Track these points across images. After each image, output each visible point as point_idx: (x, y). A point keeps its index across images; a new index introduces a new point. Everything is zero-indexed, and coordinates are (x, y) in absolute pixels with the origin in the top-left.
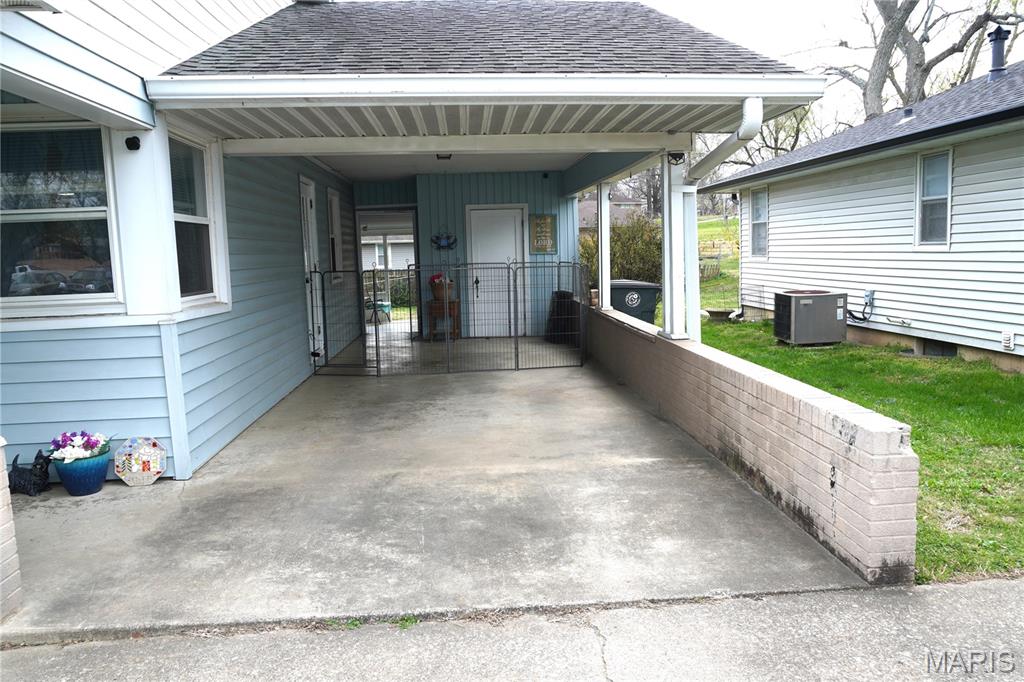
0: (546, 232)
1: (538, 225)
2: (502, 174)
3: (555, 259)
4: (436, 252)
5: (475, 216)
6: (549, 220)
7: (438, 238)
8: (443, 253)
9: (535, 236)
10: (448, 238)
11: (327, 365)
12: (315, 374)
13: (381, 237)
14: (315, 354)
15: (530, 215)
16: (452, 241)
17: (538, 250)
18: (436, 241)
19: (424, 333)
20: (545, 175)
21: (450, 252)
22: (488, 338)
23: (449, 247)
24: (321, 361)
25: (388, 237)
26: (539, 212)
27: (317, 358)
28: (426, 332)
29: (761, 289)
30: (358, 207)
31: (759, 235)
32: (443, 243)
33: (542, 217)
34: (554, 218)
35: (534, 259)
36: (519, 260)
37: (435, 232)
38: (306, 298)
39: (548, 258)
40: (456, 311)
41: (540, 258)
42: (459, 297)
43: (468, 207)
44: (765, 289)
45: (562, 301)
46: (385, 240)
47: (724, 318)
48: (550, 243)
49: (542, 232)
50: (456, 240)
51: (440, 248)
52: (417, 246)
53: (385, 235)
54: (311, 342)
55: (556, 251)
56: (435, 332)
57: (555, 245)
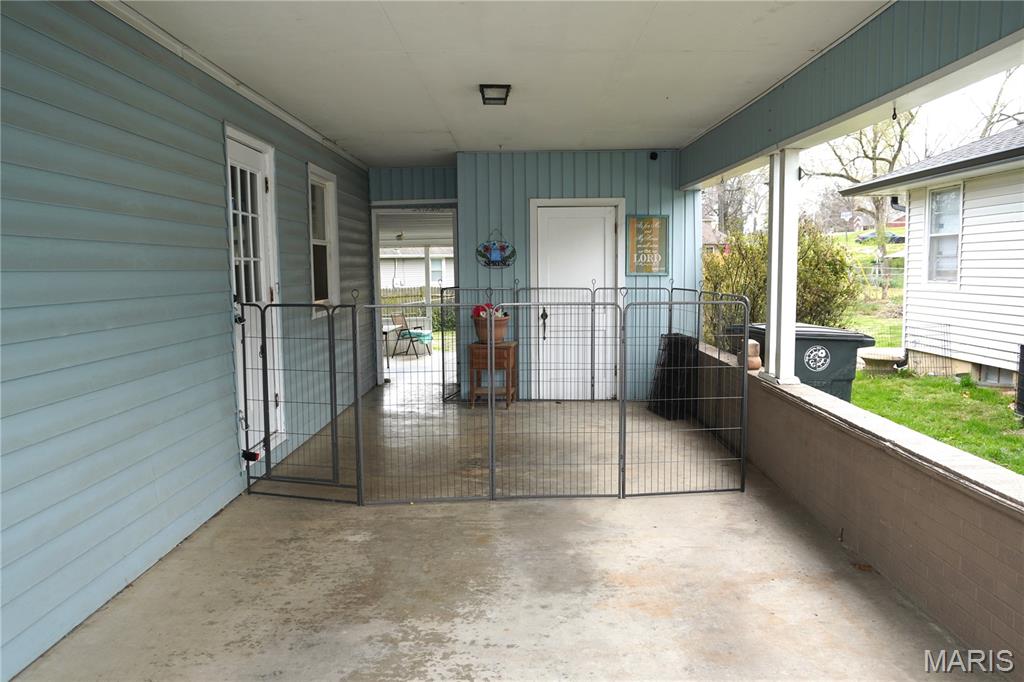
0: (652, 243)
1: (639, 231)
2: (587, 152)
3: (665, 283)
4: (483, 270)
5: (545, 217)
6: (656, 224)
7: (487, 249)
8: (495, 271)
9: (636, 248)
10: (503, 249)
11: (268, 476)
12: (249, 491)
13: (423, 249)
14: (249, 456)
15: (627, 216)
16: (508, 252)
17: (638, 269)
18: (484, 253)
19: (462, 392)
20: (654, 156)
21: (506, 270)
22: (558, 401)
23: (504, 262)
24: (258, 469)
25: (431, 249)
26: (641, 212)
27: (251, 463)
28: (465, 390)
29: (945, 329)
30: (374, 203)
31: (940, 253)
32: (495, 256)
33: (647, 219)
34: (665, 221)
35: (631, 283)
36: (610, 284)
37: (482, 241)
38: (233, 353)
39: (653, 282)
40: (512, 361)
41: (641, 282)
42: (516, 339)
43: (534, 203)
44: (952, 330)
45: (678, 349)
46: (427, 253)
47: (888, 369)
48: (657, 258)
49: (645, 242)
50: (514, 253)
51: (489, 263)
52: (456, 260)
53: (427, 246)
54: (242, 434)
55: (667, 271)
56: (478, 392)
57: (665, 262)
